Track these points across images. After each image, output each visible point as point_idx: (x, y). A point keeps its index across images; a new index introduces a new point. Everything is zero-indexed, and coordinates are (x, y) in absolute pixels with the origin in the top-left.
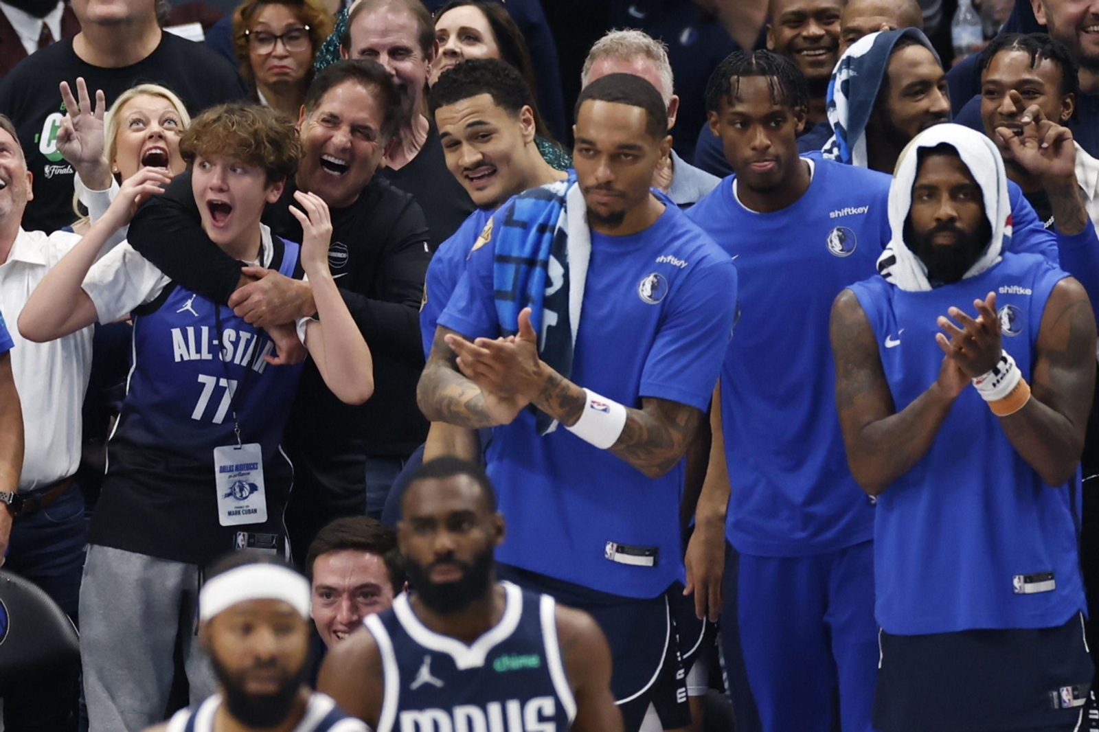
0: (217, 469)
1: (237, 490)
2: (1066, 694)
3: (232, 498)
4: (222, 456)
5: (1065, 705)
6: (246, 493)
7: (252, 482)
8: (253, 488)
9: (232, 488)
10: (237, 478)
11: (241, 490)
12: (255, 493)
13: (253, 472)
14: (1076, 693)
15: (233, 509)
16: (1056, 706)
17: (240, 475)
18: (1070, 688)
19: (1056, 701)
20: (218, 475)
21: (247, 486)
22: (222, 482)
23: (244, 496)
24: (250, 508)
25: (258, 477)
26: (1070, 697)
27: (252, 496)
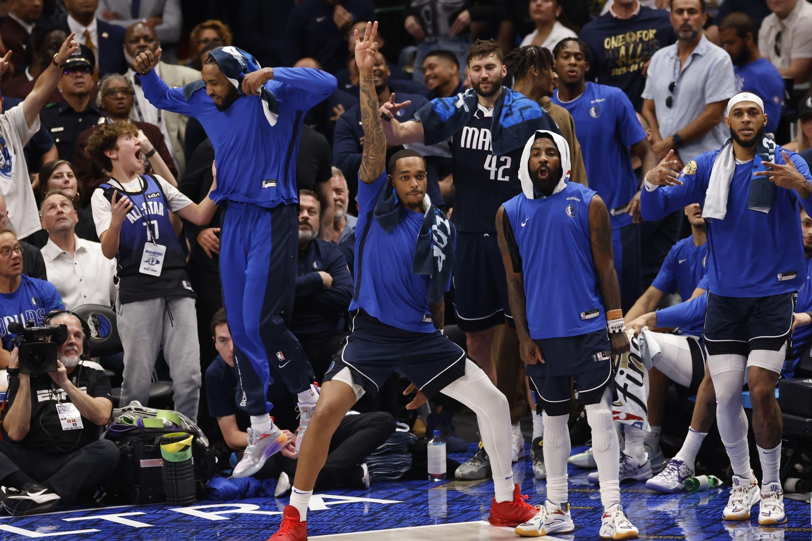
0: (145, 250)
1: (151, 261)
2: (599, 355)
3: (147, 263)
4: (148, 247)
5: (599, 360)
6: (154, 263)
7: (158, 260)
8: (158, 262)
9: (149, 260)
10: (152, 257)
11: (153, 261)
12: (158, 264)
13: (159, 256)
14: (604, 355)
15: (146, 267)
16: (596, 361)
17: (154, 256)
18: (601, 353)
19: (595, 358)
20: (144, 253)
21: (156, 261)
22: (145, 256)
23: (153, 264)
24: (154, 269)
25: (161, 259)
26: (602, 356)
27: (156, 265)
